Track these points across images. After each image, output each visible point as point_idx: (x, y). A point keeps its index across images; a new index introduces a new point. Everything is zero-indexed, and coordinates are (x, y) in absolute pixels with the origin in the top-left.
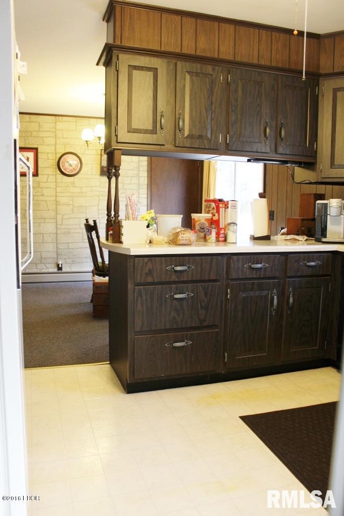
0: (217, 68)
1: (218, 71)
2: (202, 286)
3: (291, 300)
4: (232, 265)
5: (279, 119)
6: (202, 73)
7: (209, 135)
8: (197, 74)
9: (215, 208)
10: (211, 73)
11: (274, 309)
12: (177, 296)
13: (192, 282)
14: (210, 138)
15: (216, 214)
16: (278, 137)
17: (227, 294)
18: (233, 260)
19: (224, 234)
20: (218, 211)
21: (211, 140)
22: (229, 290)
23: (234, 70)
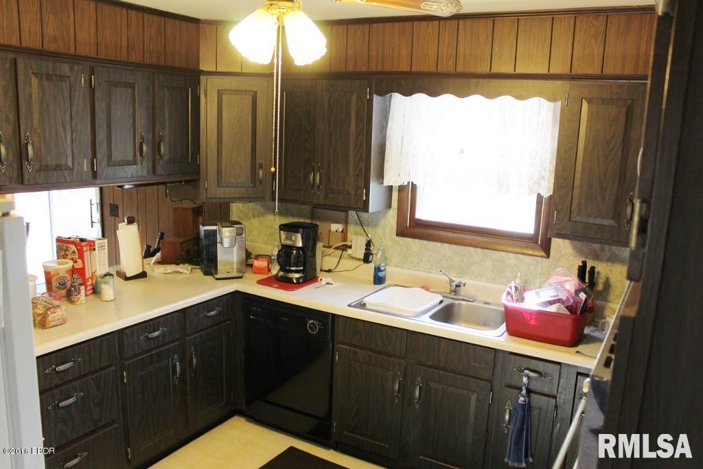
0: (76, 67)
1: (78, 70)
2: (92, 379)
3: (194, 361)
4: (126, 341)
5: (157, 132)
6: (56, 75)
7: (70, 164)
8: (49, 77)
9: (76, 251)
10: (68, 74)
11: (177, 378)
12: (62, 404)
13: (80, 377)
14: (71, 167)
15: (79, 261)
16: (157, 153)
17: (123, 378)
18: (126, 334)
19: (92, 284)
20: (81, 256)
21: (73, 169)
22: (125, 373)
23: (100, 68)
